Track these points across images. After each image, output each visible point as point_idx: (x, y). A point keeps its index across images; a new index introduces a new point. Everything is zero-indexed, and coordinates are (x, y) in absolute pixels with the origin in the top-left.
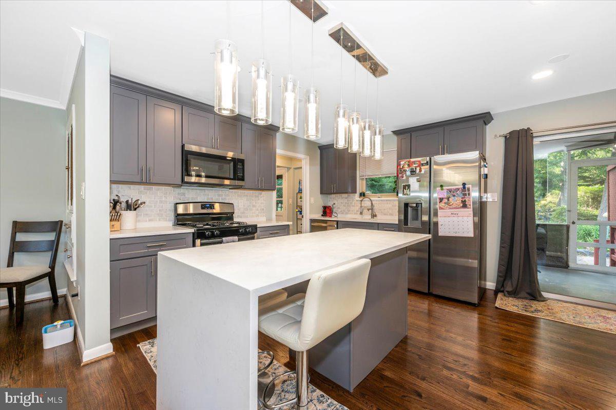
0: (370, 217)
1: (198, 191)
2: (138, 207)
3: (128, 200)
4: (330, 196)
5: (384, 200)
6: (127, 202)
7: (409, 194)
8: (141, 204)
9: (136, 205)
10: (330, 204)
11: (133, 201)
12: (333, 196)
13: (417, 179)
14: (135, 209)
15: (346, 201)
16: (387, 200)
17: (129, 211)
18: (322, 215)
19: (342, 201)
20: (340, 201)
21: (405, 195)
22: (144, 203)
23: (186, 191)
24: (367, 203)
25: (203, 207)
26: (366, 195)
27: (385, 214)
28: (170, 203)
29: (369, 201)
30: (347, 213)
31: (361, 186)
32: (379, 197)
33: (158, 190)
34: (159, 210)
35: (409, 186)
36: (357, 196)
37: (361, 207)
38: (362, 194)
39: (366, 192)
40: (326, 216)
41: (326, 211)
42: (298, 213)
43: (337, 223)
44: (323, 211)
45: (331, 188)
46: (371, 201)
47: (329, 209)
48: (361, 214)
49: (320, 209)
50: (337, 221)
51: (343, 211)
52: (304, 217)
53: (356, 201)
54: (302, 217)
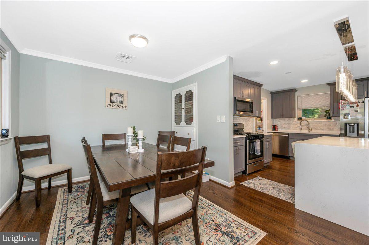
0: (307, 131)
4: (276, 119)
5: (316, 122)
13: (355, 111)
15: (288, 122)
16: (319, 122)
18: (273, 130)
19: (284, 122)
21: (345, 119)
24: (304, 123)
25: (235, 125)
27: (317, 130)
29: (306, 122)
30: (288, 129)
31: (298, 113)
32: (313, 120)
35: (348, 114)
36: (296, 120)
37: (301, 125)
38: (300, 119)
39: (302, 117)
40: (275, 130)
41: (274, 127)
42: (257, 129)
43: (288, 134)
44: (273, 128)
45: (280, 115)
46: (308, 122)
47: (276, 127)
48: (301, 129)
49: (271, 127)
50: (289, 133)
51: (286, 127)
52: (264, 131)
53: (296, 122)
54: (263, 130)
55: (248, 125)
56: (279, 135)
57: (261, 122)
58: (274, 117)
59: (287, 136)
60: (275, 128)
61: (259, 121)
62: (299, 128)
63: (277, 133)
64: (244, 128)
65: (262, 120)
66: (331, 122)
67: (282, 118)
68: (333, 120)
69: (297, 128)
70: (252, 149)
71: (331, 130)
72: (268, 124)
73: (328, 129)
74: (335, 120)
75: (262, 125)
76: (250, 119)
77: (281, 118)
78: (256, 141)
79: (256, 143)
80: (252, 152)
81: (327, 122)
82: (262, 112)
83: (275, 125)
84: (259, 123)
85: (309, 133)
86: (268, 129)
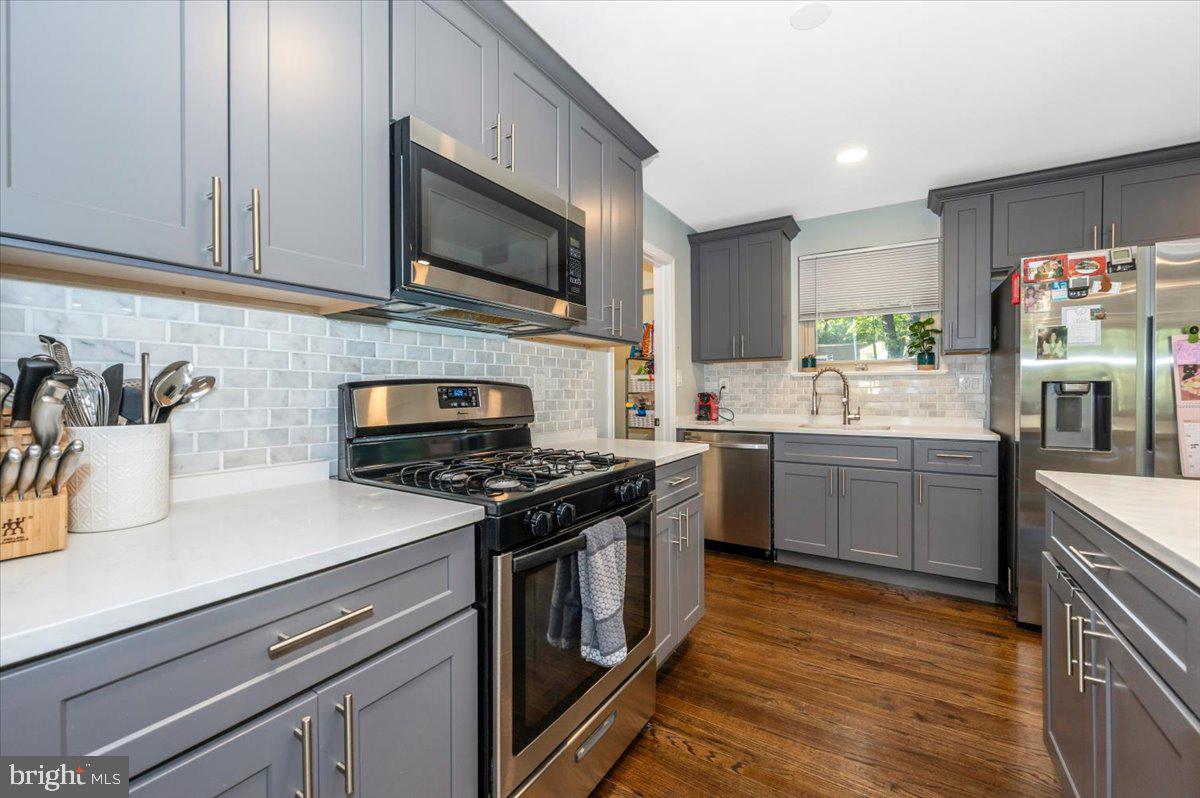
0: (839, 420)
1: (419, 338)
2: (179, 403)
3: (119, 368)
4: (710, 366)
5: (876, 378)
6: (113, 375)
7: (1061, 354)
8: (196, 385)
9: (170, 392)
10: (710, 388)
11: (152, 373)
12: (719, 366)
13: (1092, 312)
14: (164, 415)
15: (759, 378)
16: (886, 377)
17: (123, 430)
18: (699, 418)
19: (746, 379)
20: (741, 379)
21: (1047, 357)
22: (210, 381)
23: (377, 338)
24: (829, 384)
25: (445, 398)
26: (818, 362)
28: (317, 385)
29: (837, 378)
30: (762, 411)
31: (802, 338)
33: (269, 324)
34: (275, 415)
35: (1061, 333)
36: (792, 366)
37: (816, 394)
38: (808, 363)
39: (817, 357)
40: (708, 418)
41: (706, 405)
42: (633, 412)
43: (770, 437)
44: (700, 408)
45: (731, 344)
46: (843, 378)
47: (712, 402)
48: (815, 412)
49: (692, 401)
50: (772, 433)
51: (751, 404)
52: (663, 422)
53: (793, 378)
54: (656, 422)
55: (570, 394)
56: (725, 444)
57: (647, 377)
58: (702, 358)
59: (765, 447)
60: (709, 407)
61: (639, 373)
62: (805, 406)
63: (715, 434)
64: (531, 417)
65: (651, 368)
66: (934, 376)
67: (740, 359)
68: (943, 370)
69: (796, 405)
70: (559, 611)
71: (933, 414)
72: (678, 388)
73: (923, 411)
74: (949, 366)
75: (652, 394)
76: (583, 357)
77: (731, 359)
78: (592, 544)
79: (589, 554)
80: (557, 635)
81: (920, 377)
82: (650, 328)
83: (709, 395)
84: (638, 384)
85: (850, 430)
86: (678, 412)
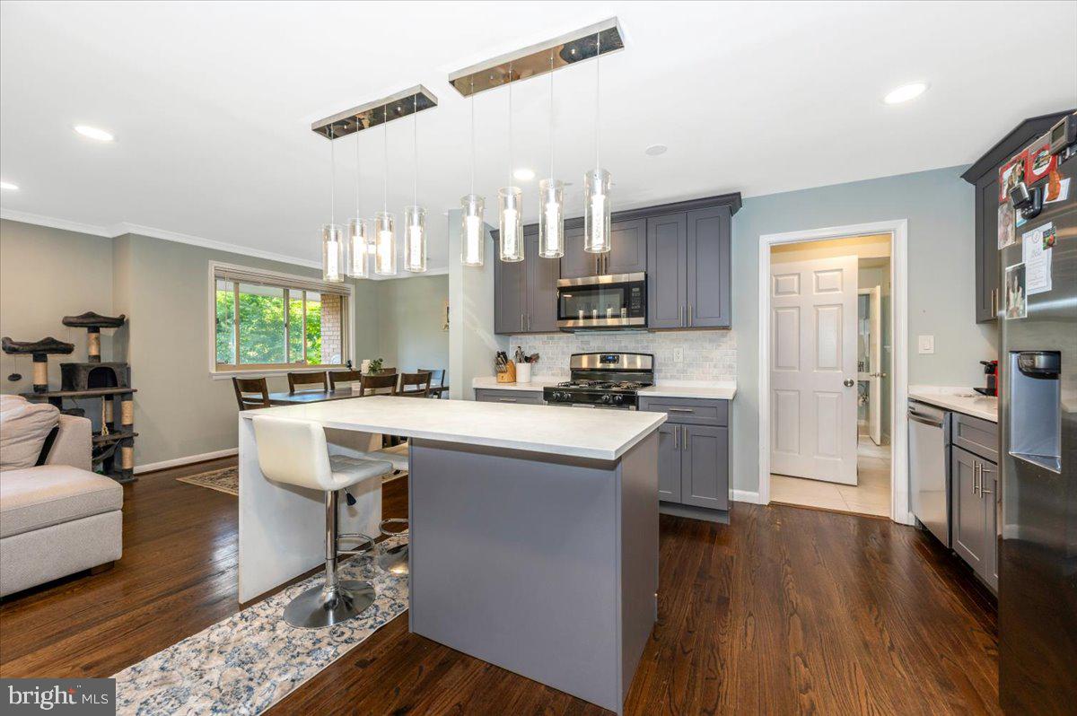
1: (606, 337)
14: (532, 362)
23: (590, 338)
25: (604, 360)
